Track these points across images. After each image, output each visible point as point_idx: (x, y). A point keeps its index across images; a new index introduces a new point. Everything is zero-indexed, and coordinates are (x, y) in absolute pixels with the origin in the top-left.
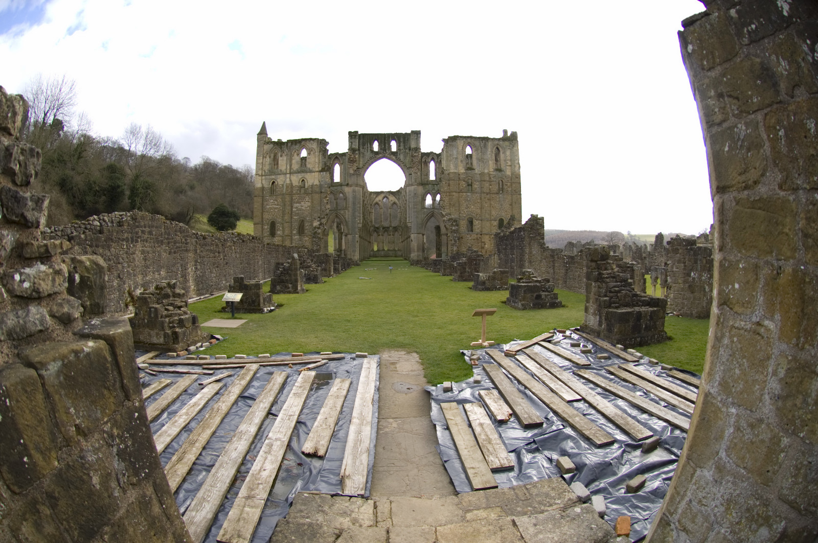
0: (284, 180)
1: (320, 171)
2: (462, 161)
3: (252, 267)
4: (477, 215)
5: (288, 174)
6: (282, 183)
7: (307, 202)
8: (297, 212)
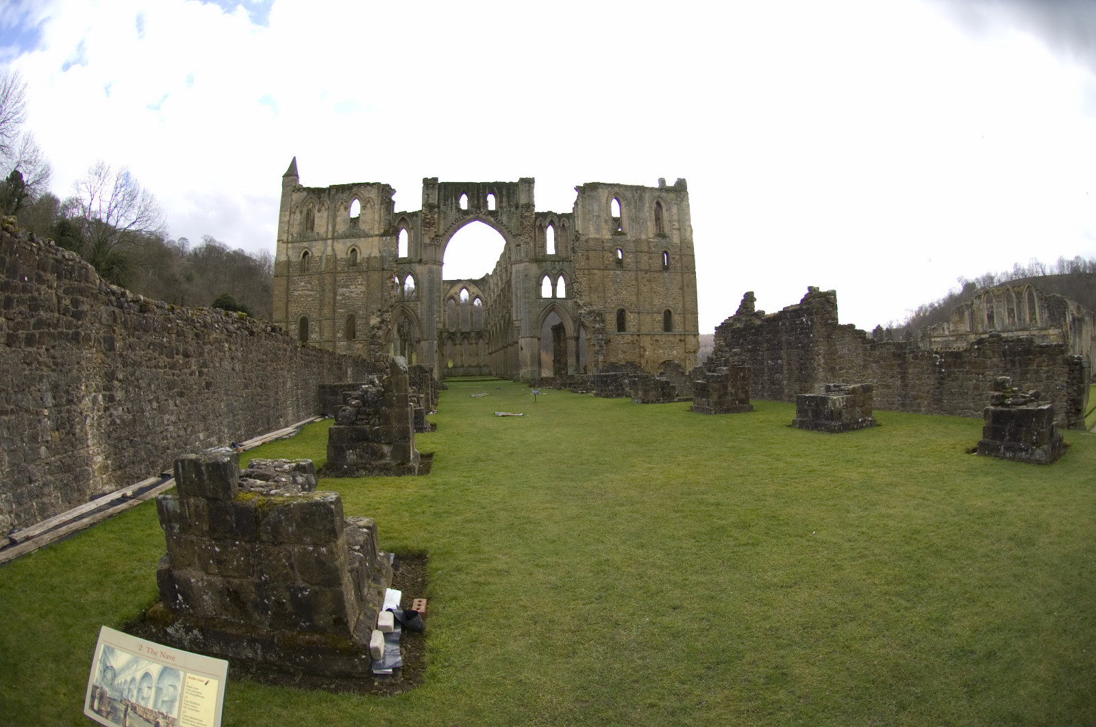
0: (322, 249)
1: (382, 235)
2: (605, 221)
4: (631, 304)
5: (329, 239)
6: (320, 254)
7: (359, 285)
8: (344, 302)
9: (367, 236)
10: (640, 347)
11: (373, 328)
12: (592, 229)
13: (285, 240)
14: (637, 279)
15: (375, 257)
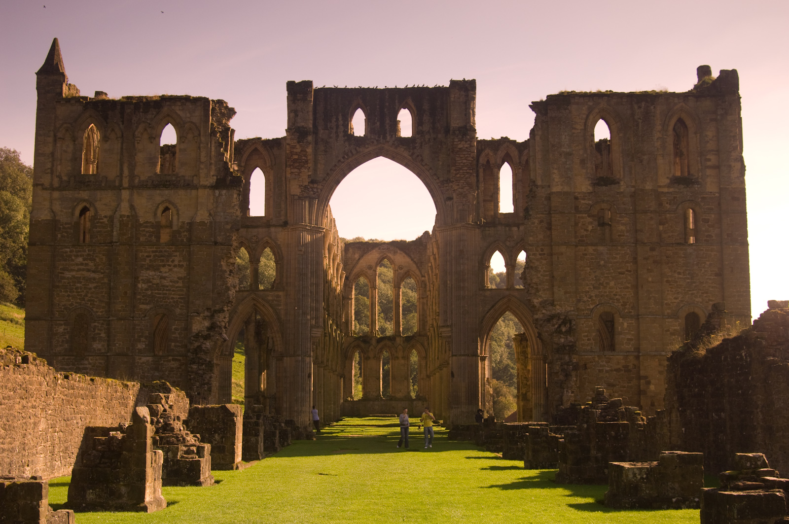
0: (114, 204)
1: (214, 187)
2: (583, 162)
3: (19, 437)
4: (624, 304)
5: (124, 189)
6: (109, 213)
7: (175, 266)
8: (149, 292)
9: (189, 186)
10: (639, 378)
11: (197, 336)
12: (556, 177)
13: (47, 184)
14: (635, 260)
15: (202, 223)
